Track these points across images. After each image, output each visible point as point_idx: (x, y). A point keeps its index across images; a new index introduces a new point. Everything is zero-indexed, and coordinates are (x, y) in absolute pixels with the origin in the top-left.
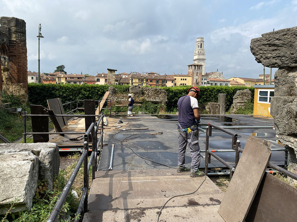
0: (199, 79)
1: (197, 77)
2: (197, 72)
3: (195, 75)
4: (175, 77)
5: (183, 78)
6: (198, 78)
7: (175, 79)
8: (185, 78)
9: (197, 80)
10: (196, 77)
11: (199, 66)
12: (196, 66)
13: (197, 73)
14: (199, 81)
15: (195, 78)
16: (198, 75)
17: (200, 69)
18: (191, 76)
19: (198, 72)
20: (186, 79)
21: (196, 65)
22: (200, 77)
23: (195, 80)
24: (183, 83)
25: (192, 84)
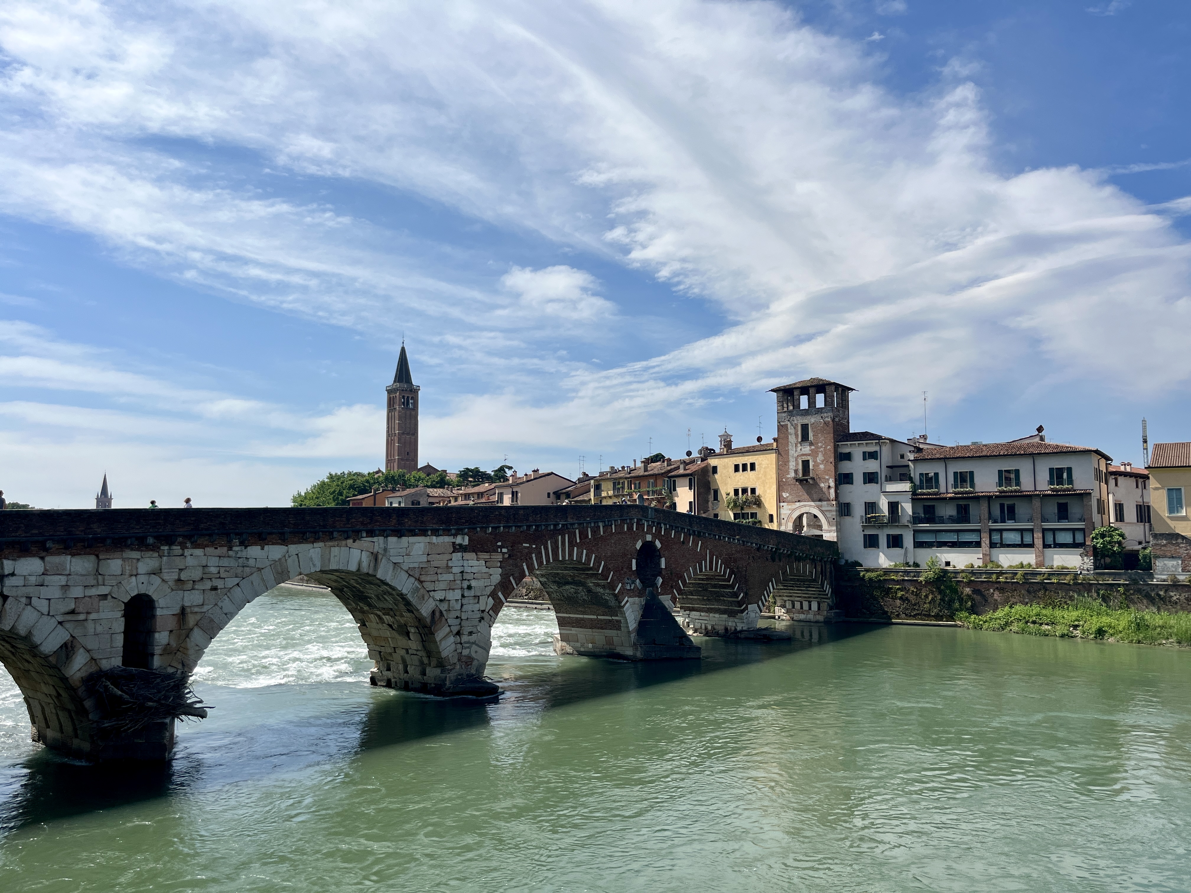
0: (820, 458)
1: (805, 449)
2: (801, 421)
3: (792, 439)
4: (713, 462)
6: (814, 454)
7: (715, 469)
9: (806, 464)
10: (798, 451)
12: (816, 391)
13: (805, 427)
14: (817, 470)
15: (793, 453)
16: (811, 437)
18: (775, 445)
20: (753, 467)
22: (821, 447)
23: (794, 464)
24: (744, 486)
25: (782, 485)
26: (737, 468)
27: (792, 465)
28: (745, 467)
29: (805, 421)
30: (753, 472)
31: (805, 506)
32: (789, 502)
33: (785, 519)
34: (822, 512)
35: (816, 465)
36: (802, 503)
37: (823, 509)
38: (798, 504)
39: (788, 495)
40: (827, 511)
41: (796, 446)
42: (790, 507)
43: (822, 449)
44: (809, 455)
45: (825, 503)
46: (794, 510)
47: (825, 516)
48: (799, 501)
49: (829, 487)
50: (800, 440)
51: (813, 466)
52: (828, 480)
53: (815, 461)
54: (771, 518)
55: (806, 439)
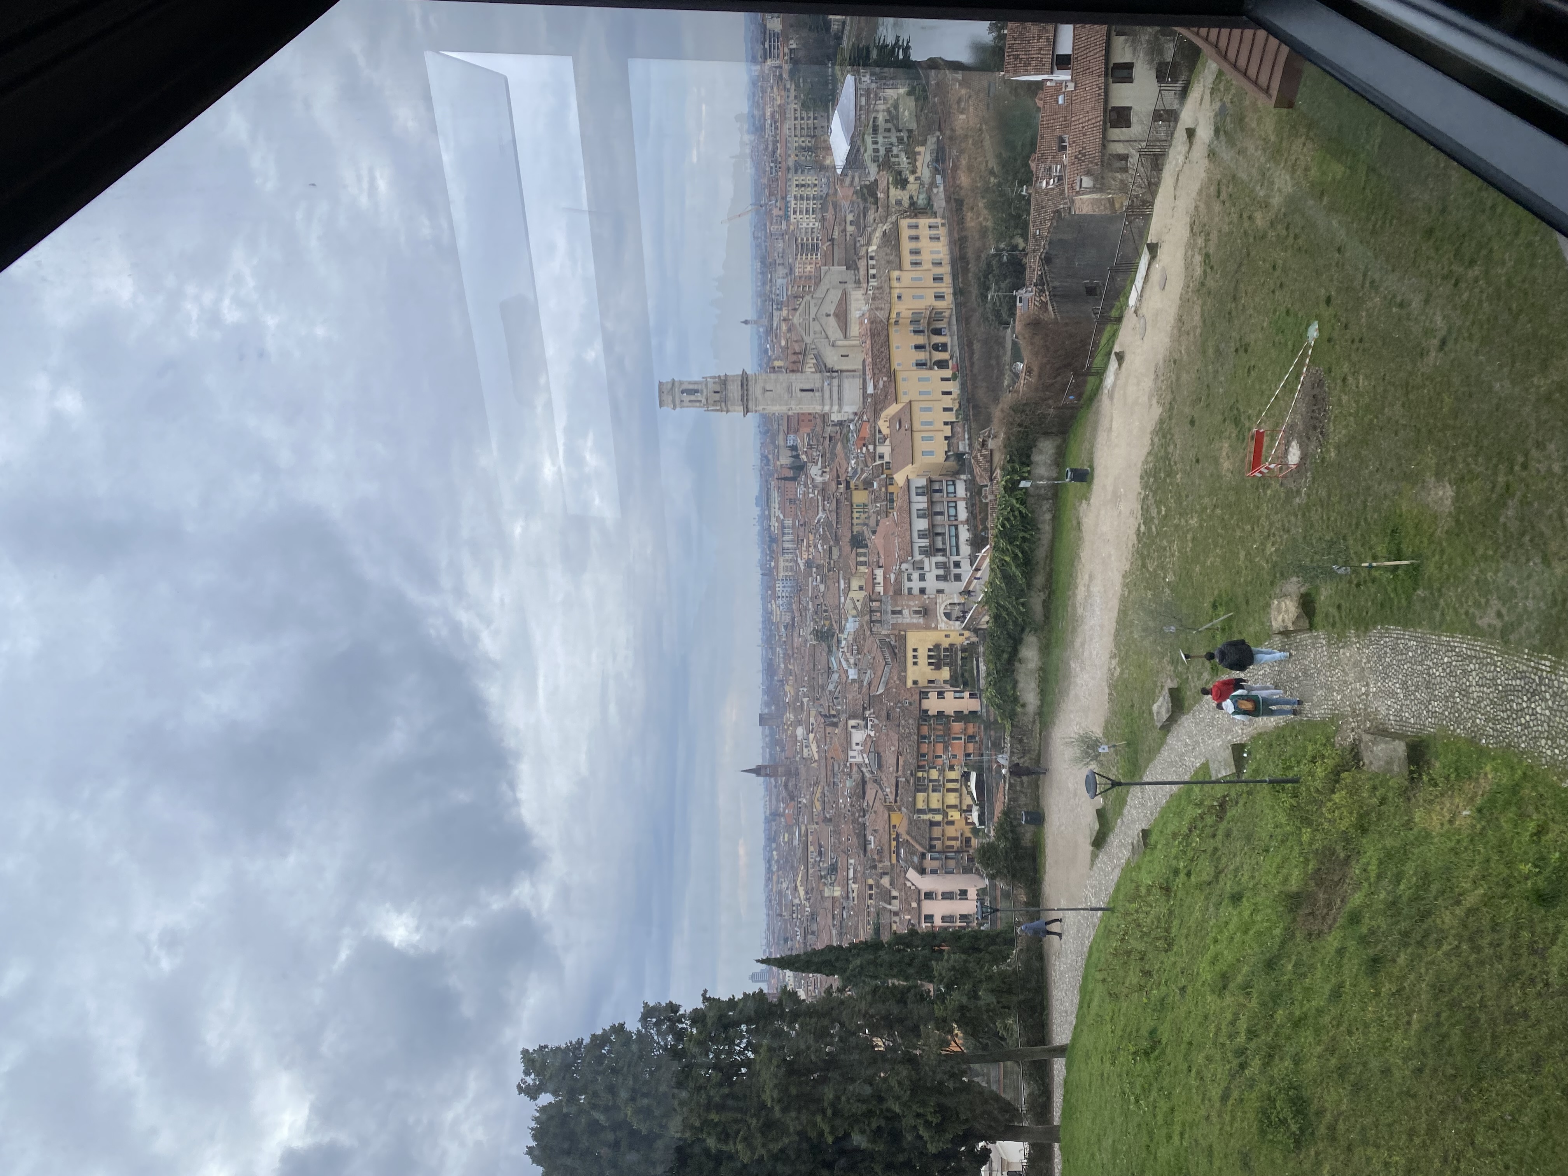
0: (911, 603)
1: (906, 612)
2: (890, 616)
3: (900, 621)
4: (909, 684)
5: (910, 660)
6: (909, 607)
7: (915, 682)
8: (910, 654)
9: (916, 612)
10: (907, 617)
13: (893, 613)
14: (919, 606)
15: (908, 620)
16: (899, 609)
18: (903, 633)
19: (889, 608)
20: (915, 650)
22: (905, 602)
24: (926, 657)
25: (927, 628)
26: (915, 663)
27: (915, 621)
28: (915, 657)
29: (890, 612)
30: (919, 650)
31: (939, 613)
32: (937, 624)
33: (948, 625)
34: (943, 602)
35: (915, 605)
36: (938, 615)
38: (938, 618)
39: (933, 624)
40: (942, 600)
41: (904, 618)
42: (940, 623)
44: (909, 610)
45: (938, 601)
46: (942, 620)
47: (945, 601)
49: (929, 598)
50: (900, 616)
52: (924, 598)
54: (947, 636)
55: (900, 612)
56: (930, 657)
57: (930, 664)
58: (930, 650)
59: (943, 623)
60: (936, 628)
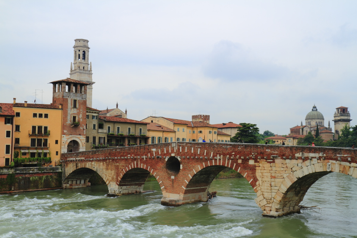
0: (81, 116)
1: (75, 111)
2: (74, 98)
3: (69, 105)
4: (16, 110)
5: (38, 111)
6: (78, 114)
7: (18, 114)
8: (44, 111)
9: (74, 118)
10: (72, 112)
11: (79, 87)
12: (72, 85)
13: (75, 101)
14: (79, 121)
15: (69, 112)
16: (77, 106)
17: (81, 92)
18: (60, 107)
19: (78, 99)
20: (46, 116)
21: (71, 83)
22: (82, 111)
23: (70, 117)
24: (40, 125)
25: (64, 127)
26: (35, 115)
28: (41, 115)
29: (76, 99)
30: (46, 119)
31: (73, 137)
32: (66, 135)
33: (64, 143)
34: (80, 140)
36: (72, 136)
37: (81, 139)
38: (70, 136)
39: (66, 131)
40: (82, 140)
41: (71, 109)
42: (67, 137)
43: (82, 112)
44: (76, 114)
45: (82, 136)
46: (68, 139)
47: (81, 142)
48: (71, 135)
49: (84, 129)
50: (73, 107)
51: (78, 119)
52: (83, 126)
53: (79, 117)
54: (57, 142)
55: (75, 106)
56: (40, 128)
57: (34, 128)
58: (46, 128)
59: (66, 139)
60: (64, 134)
